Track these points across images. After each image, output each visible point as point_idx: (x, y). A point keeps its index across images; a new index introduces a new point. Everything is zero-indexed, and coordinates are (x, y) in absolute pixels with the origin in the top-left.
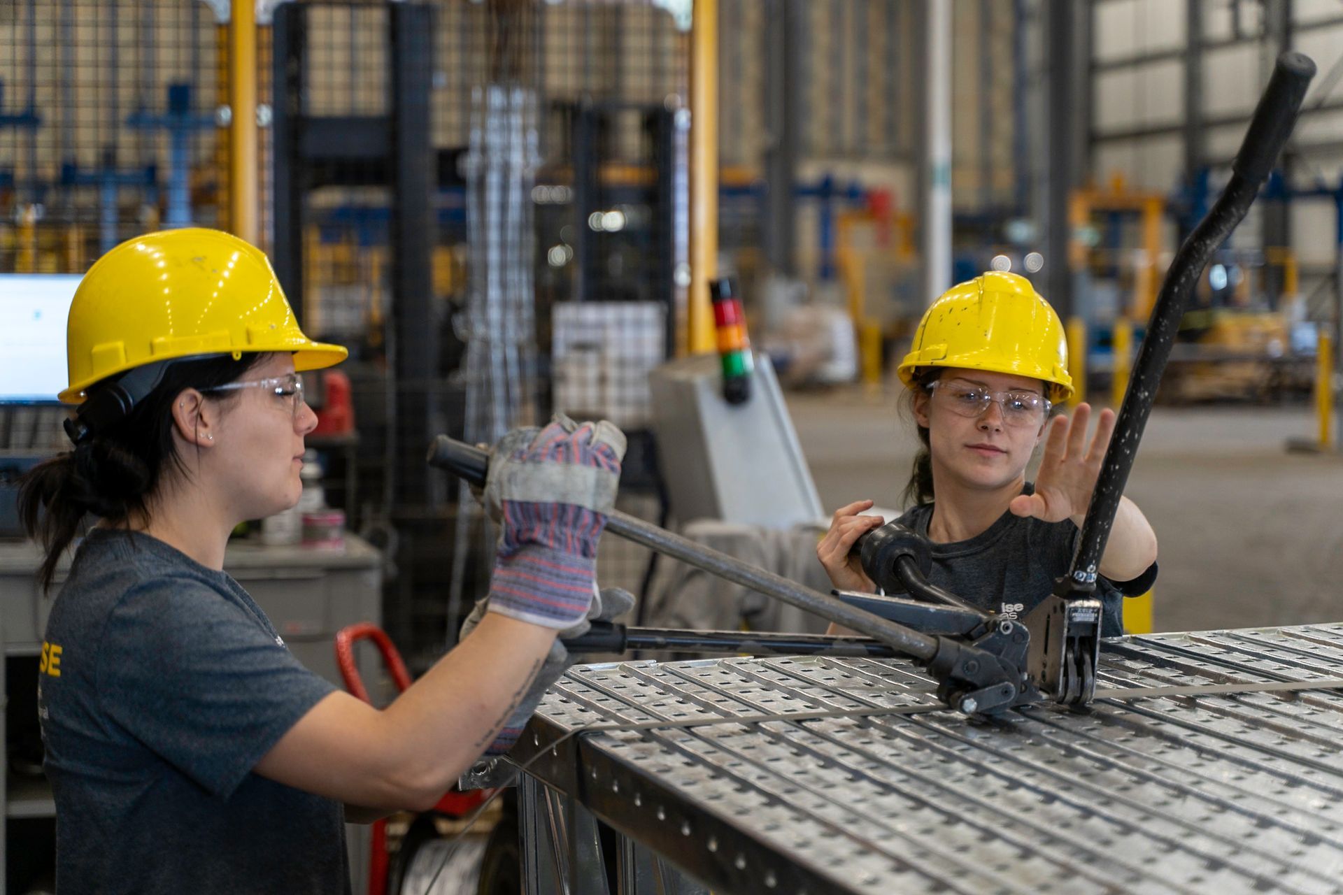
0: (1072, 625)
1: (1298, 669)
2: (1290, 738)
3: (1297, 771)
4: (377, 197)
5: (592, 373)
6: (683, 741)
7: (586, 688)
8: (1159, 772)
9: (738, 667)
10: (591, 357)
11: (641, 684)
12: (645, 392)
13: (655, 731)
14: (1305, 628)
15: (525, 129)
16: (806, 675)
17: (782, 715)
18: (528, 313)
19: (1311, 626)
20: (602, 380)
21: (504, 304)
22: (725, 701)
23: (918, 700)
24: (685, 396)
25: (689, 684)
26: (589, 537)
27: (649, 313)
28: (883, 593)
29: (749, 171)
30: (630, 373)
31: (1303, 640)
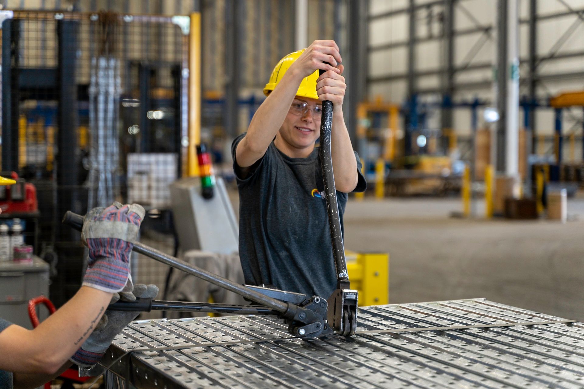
0: (346, 300)
1: (445, 321)
2: (440, 352)
3: (442, 367)
4: (52, 104)
5: (145, 184)
6: (177, 356)
7: (135, 332)
8: (382, 368)
9: (203, 321)
10: (145, 177)
11: (160, 330)
12: (168, 193)
13: (164, 351)
14: (449, 302)
15: (115, 77)
16: (233, 325)
17: (221, 343)
18: (116, 158)
19: (451, 301)
20: (149, 188)
21: (106, 154)
22: (197, 337)
23: (281, 336)
24: (185, 195)
25: (181, 329)
26: (124, 253)
27: (170, 158)
28: (264, 286)
29: (218, 92)
30: (162, 185)
31: (448, 308)
